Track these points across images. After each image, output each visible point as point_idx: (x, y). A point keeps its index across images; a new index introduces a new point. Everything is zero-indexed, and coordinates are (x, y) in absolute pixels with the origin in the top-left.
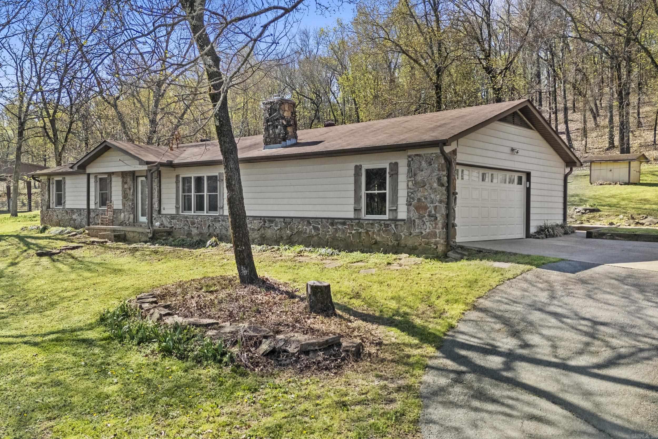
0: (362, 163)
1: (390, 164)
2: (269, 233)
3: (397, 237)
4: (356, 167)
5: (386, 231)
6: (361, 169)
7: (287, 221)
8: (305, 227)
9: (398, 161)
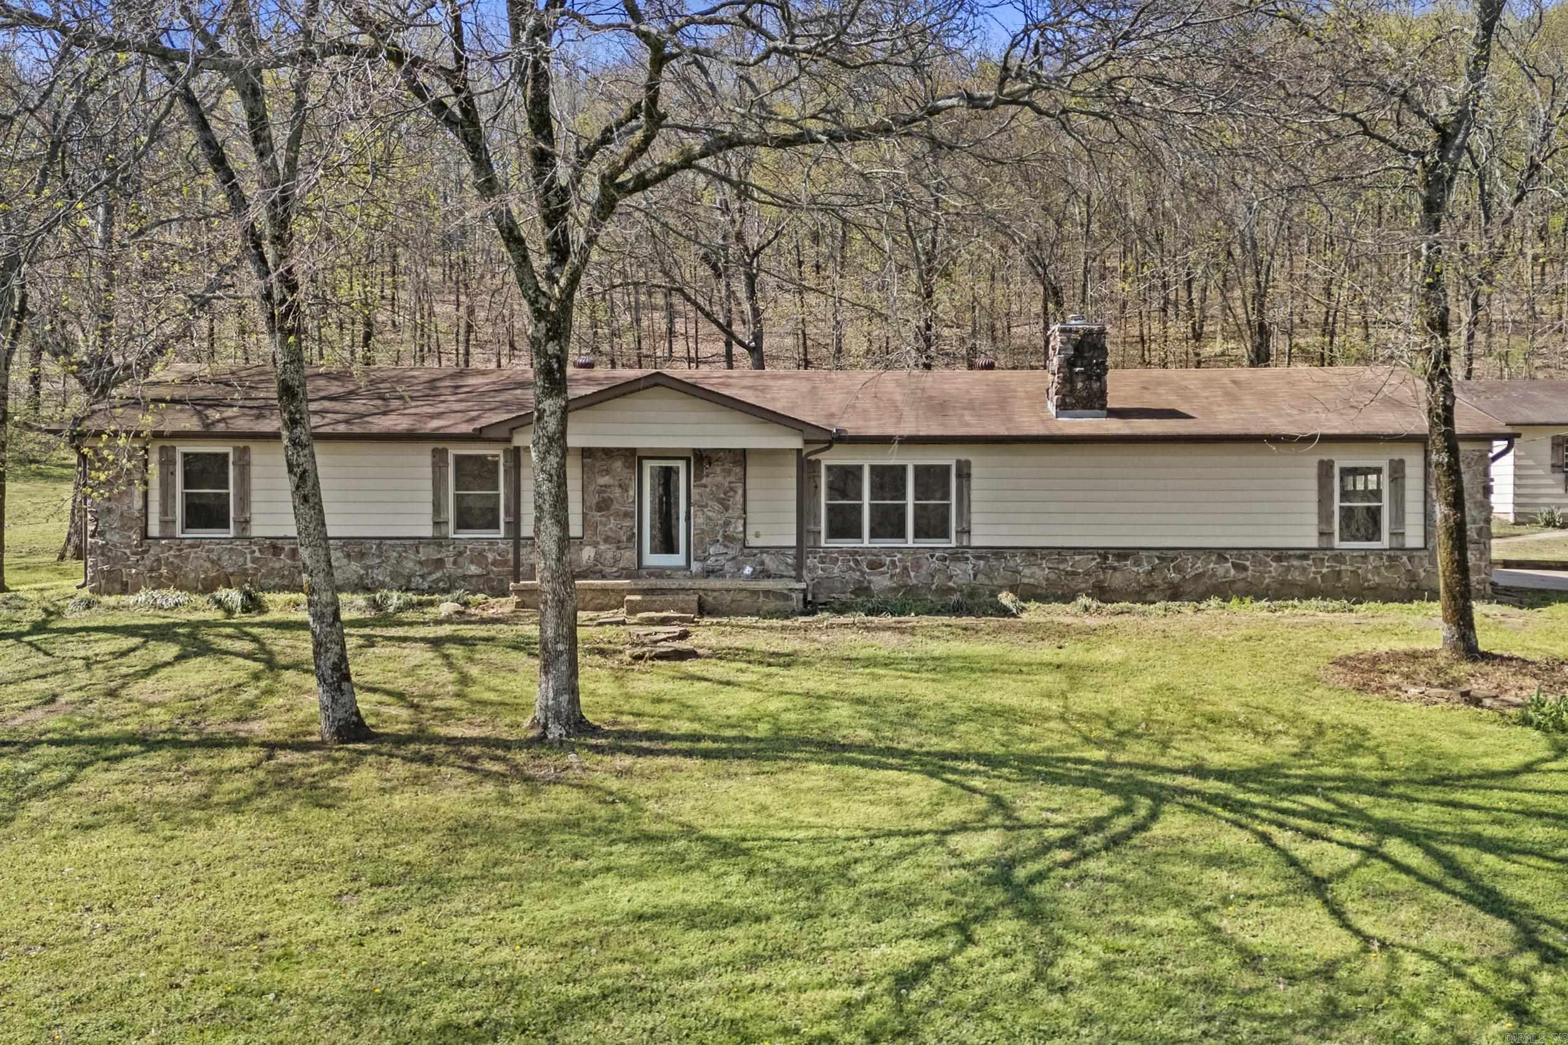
0: (1333, 458)
1: (1391, 461)
2: (1116, 580)
3: (1412, 576)
4: (1321, 463)
5: (1391, 567)
6: (1332, 467)
7: (1167, 555)
8: (1212, 565)
9: (1404, 457)
